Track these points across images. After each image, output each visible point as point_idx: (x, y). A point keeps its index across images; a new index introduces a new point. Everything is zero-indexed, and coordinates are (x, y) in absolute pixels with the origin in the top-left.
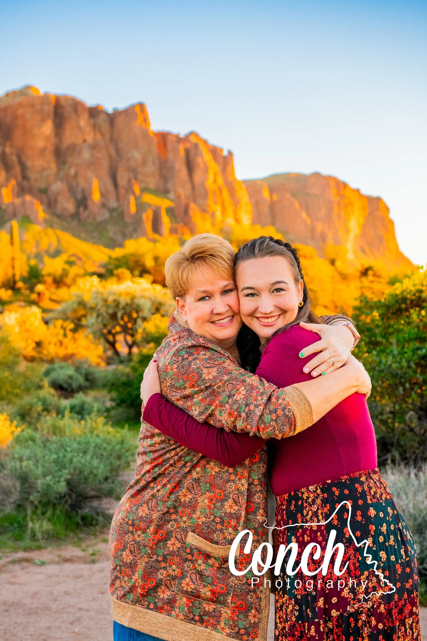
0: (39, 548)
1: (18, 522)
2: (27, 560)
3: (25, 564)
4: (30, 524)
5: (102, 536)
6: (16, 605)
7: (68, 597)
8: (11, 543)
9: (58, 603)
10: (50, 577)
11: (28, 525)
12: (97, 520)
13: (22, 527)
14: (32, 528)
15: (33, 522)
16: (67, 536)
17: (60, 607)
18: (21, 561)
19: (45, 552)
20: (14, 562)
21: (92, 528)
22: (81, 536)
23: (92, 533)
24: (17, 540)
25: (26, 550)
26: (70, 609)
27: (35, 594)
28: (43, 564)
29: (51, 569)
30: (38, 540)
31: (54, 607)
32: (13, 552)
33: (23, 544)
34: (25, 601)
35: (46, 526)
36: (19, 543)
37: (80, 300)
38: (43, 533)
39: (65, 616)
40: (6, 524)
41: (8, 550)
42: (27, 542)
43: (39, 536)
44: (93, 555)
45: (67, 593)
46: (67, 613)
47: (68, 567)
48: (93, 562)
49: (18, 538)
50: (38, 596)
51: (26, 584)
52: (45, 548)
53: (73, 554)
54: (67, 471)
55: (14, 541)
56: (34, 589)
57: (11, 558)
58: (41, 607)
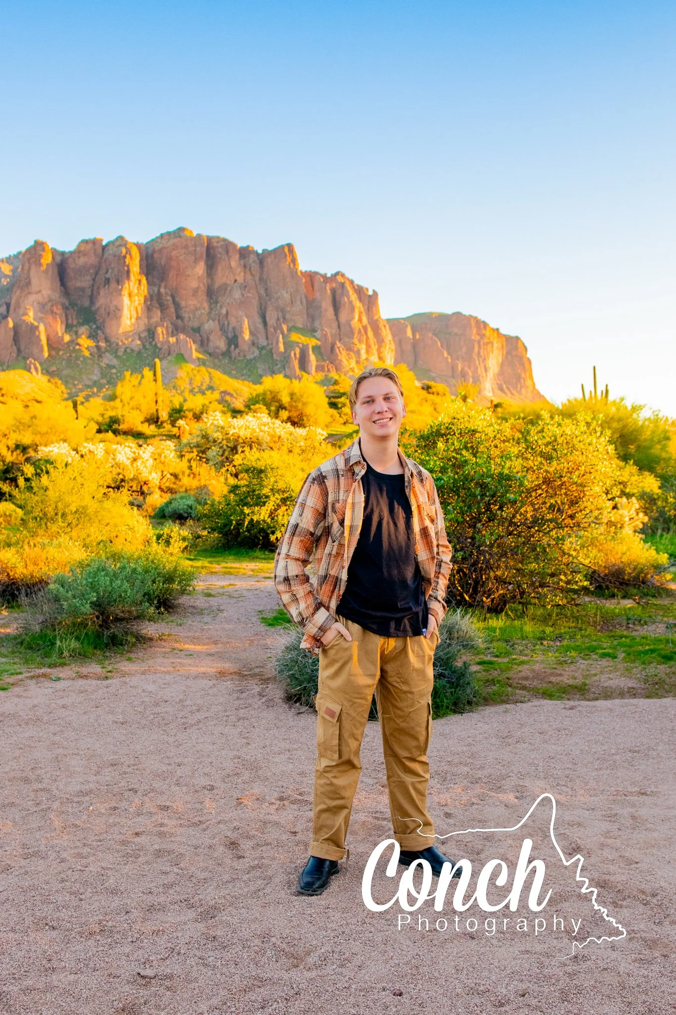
0: (63, 665)
1: (50, 640)
2: (44, 675)
3: (42, 679)
4: (58, 643)
5: (128, 655)
6: (13, 716)
8: (38, 659)
9: (52, 715)
10: (57, 691)
11: (55, 644)
12: (127, 640)
13: (53, 644)
14: (59, 646)
15: (61, 642)
16: (94, 654)
17: (51, 720)
18: (38, 676)
19: (67, 668)
20: (32, 677)
21: (121, 647)
22: (108, 654)
23: (120, 651)
24: (46, 657)
25: (50, 667)
26: (58, 721)
27: (34, 706)
28: (59, 679)
29: (60, 685)
30: (64, 658)
31: (45, 719)
32: (38, 668)
33: (48, 661)
34: (21, 713)
35: (74, 644)
36: (46, 659)
38: (69, 651)
39: (52, 727)
40: (41, 642)
41: (33, 666)
42: (54, 658)
43: (66, 654)
44: (110, 672)
45: (64, 707)
47: (81, 682)
48: (107, 678)
49: (47, 655)
50: (36, 708)
51: (31, 698)
52: (69, 664)
53: (92, 671)
54: (95, 594)
55: (43, 658)
56: (36, 702)
57: (32, 674)
58: (34, 718)
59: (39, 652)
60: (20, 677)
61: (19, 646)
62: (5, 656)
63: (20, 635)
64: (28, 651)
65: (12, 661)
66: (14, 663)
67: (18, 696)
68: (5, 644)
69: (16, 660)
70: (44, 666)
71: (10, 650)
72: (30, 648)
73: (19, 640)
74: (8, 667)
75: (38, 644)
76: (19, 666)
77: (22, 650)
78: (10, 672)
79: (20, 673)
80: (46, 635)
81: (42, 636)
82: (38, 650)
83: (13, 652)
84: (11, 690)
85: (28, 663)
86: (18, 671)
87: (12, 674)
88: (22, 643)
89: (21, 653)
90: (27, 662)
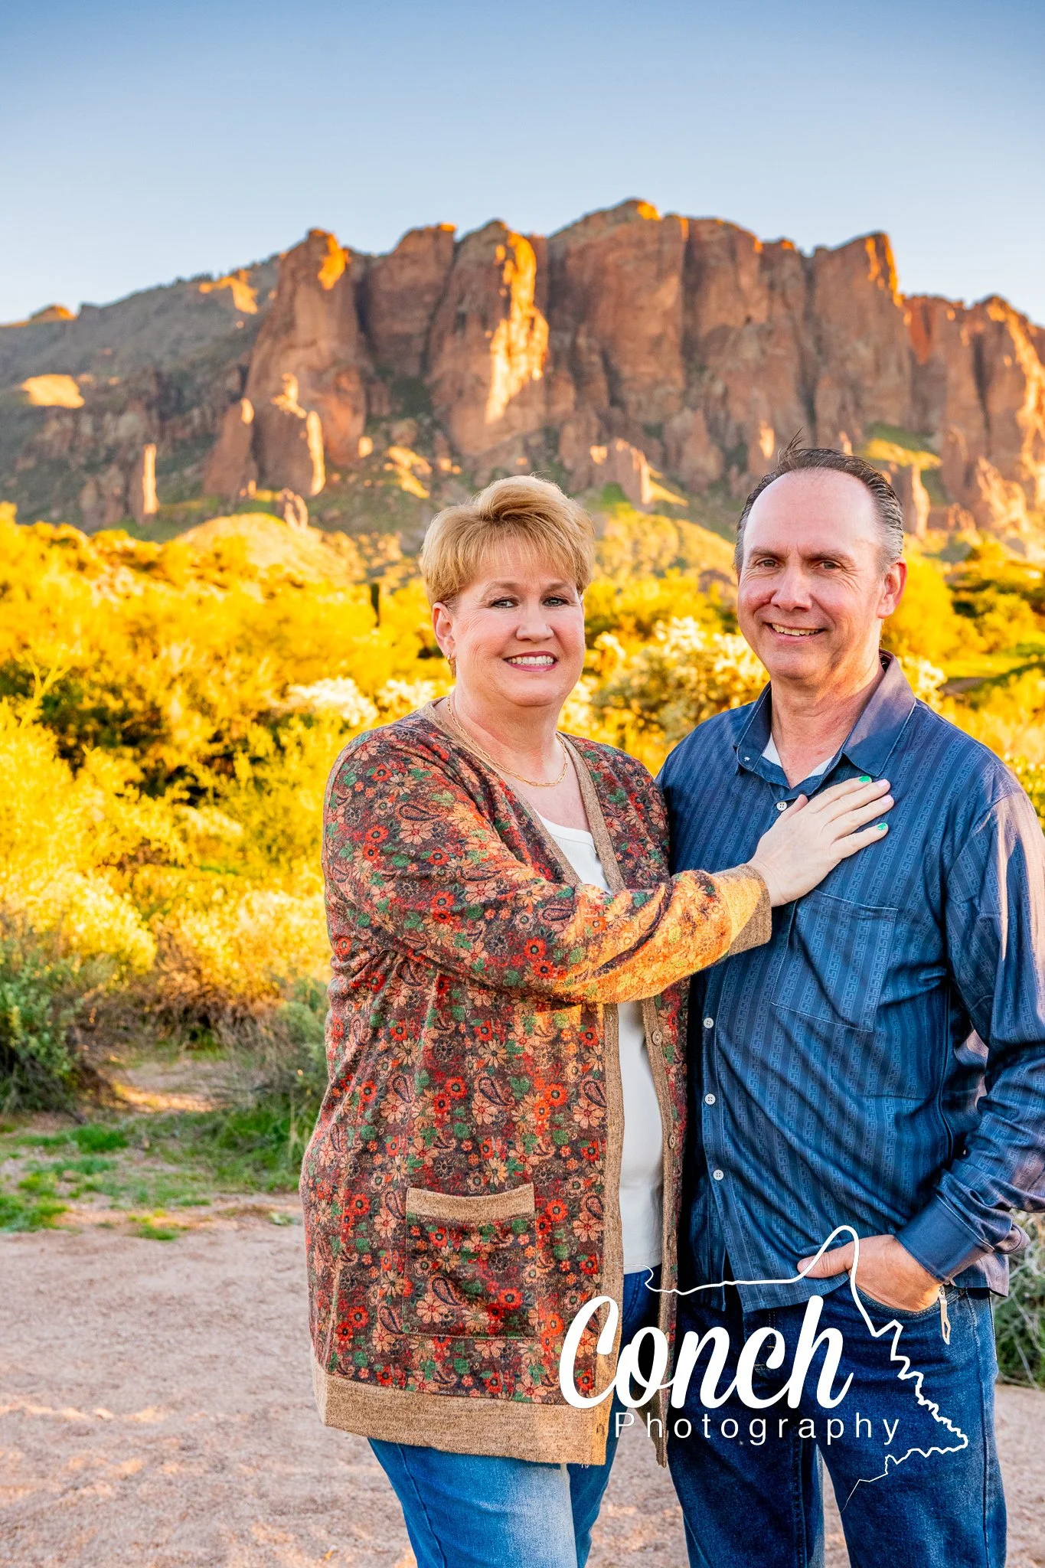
1: (276, 1130)
2: (259, 1212)
3: (252, 1220)
4: (294, 1137)
6: (179, 1303)
7: (292, 1295)
8: (248, 1172)
9: (264, 1307)
10: (280, 1251)
11: (287, 1138)
13: (282, 1139)
14: (296, 1146)
15: (301, 1134)
18: (245, 1211)
20: (230, 1214)
24: (265, 1168)
25: (270, 1192)
26: (276, 1324)
27: (227, 1284)
28: (289, 1222)
29: (291, 1236)
31: (249, 1315)
32: (245, 1192)
33: (269, 1177)
34: (198, 1298)
36: (265, 1174)
37: (656, 666)
40: (255, 1133)
41: (234, 1189)
42: (283, 1172)
46: (268, 1330)
49: (266, 1165)
50: (231, 1289)
51: (222, 1262)
55: (257, 1171)
56: (231, 1273)
57: (231, 1205)
58: (226, 1312)
59: (251, 1157)
60: (203, 1211)
61: (207, 1138)
62: (176, 1161)
63: (211, 1115)
64: (226, 1152)
65: (189, 1173)
66: (194, 1179)
67: (196, 1257)
68: (177, 1133)
69: (200, 1171)
70: (259, 1189)
71: (187, 1146)
72: (232, 1144)
73: (209, 1126)
74: (179, 1186)
75: (250, 1138)
76: (203, 1185)
77: (214, 1147)
78: (182, 1199)
79: (205, 1203)
80: (268, 1116)
81: (261, 1120)
82: (250, 1151)
83: (195, 1152)
84: (181, 1241)
85: (224, 1181)
86: (201, 1197)
87: (187, 1204)
88: (214, 1132)
89: (210, 1155)
90: (221, 1176)
